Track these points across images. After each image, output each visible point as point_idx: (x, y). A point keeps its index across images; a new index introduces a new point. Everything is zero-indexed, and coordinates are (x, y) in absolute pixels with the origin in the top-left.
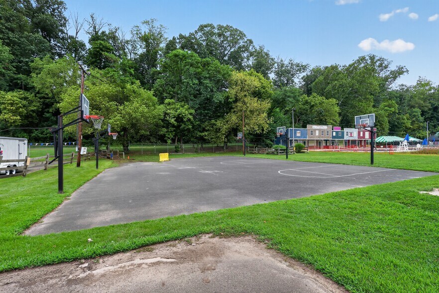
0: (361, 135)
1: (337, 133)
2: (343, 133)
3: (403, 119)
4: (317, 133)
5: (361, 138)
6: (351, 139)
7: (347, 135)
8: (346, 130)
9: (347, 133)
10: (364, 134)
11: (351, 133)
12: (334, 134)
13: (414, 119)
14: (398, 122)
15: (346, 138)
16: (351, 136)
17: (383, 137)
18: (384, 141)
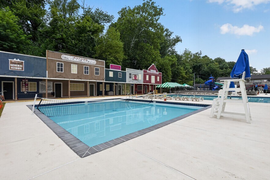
0: (147, 79)
1: (115, 73)
2: (124, 75)
3: (181, 70)
4: (74, 70)
5: (147, 81)
6: (135, 82)
7: (130, 77)
8: (128, 71)
9: (130, 74)
10: (150, 78)
11: (135, 76)
12: (111, 74)
13: (187, 70)
14: (177, 72)
15: (129, 81)
16: (135, 79)
17: (167, 83)
18: (169, 87)
